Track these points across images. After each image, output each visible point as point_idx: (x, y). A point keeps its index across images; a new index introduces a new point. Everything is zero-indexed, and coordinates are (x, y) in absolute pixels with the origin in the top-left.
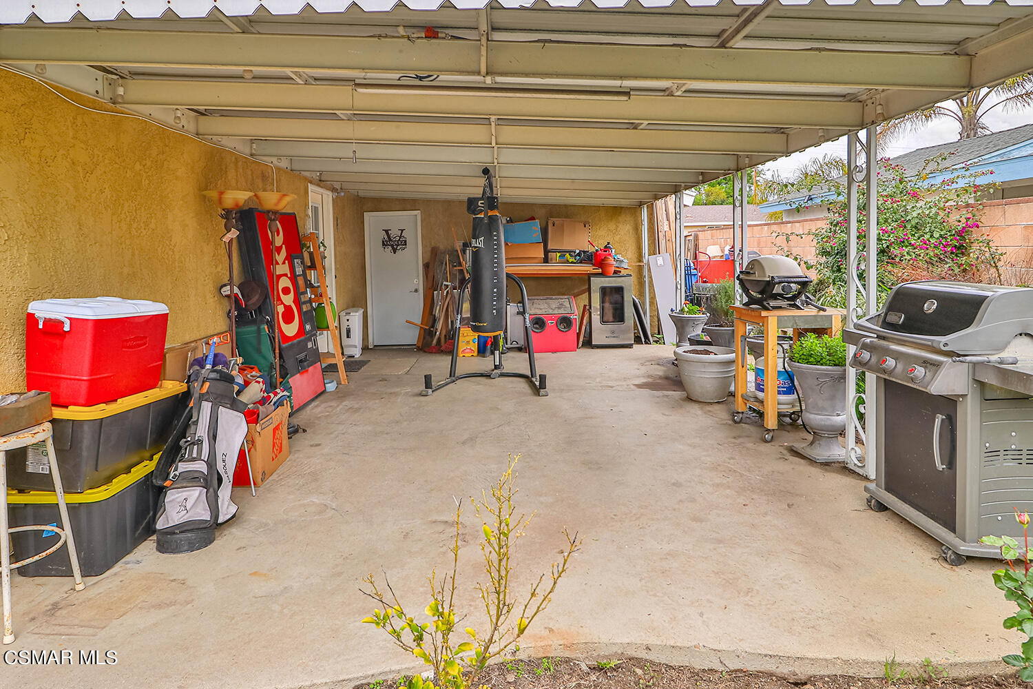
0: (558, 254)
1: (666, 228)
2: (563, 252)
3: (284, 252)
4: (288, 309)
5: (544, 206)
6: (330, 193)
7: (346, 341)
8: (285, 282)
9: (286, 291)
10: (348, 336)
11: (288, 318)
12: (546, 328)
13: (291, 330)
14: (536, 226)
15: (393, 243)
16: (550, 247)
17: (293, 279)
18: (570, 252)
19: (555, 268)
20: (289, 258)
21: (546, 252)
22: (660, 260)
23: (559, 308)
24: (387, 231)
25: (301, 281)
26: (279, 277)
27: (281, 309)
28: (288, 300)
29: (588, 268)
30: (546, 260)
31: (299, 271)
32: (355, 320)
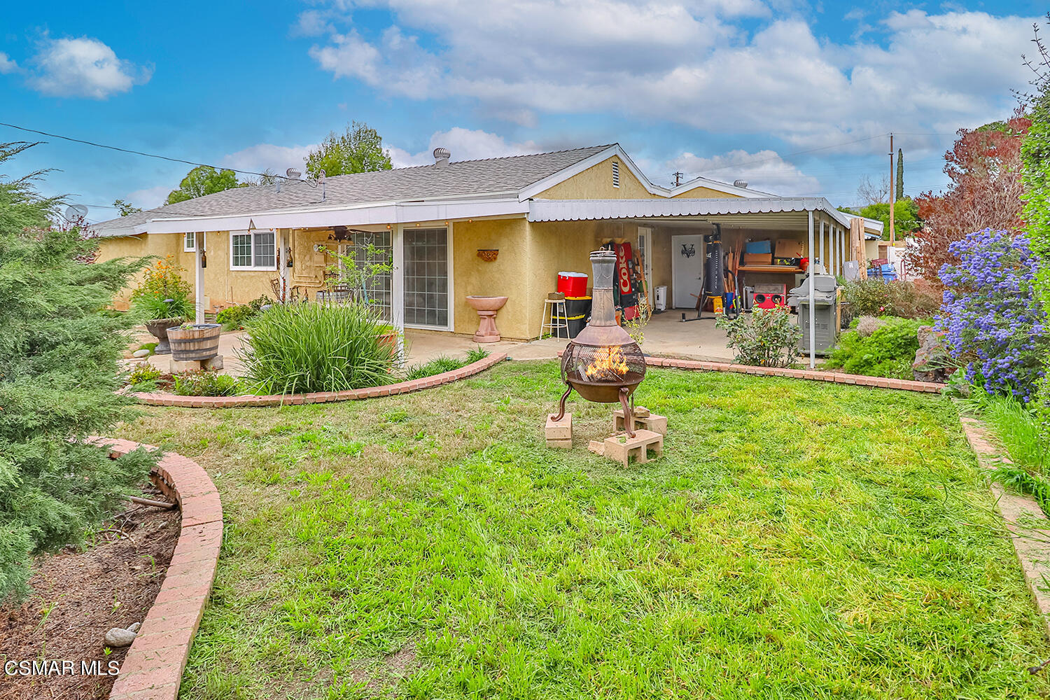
0: (779, 260)
1: (858, 245)
2: (782, 259)
3: (624, 259)
4: (625, 281)
5: (777, 231)
6: (650, 229)
7: (657, 302)
8: (624, 271)
9: (625, 274)
10: (658, 299)
11: (625, 285)
12: (766, 301)
13: (626, 289)
14: (768, 243)
15: (687, 252)
16: (775, 256)
17: (628, 269)
18: (787, 259)
19: (778, 267)
20: (627, 261)
21: (773, 258)
22: (851, 265)
23: (774, 290)
24: (684, 246)
25: (631, 271)
26: (622, 268)
27: (622, 281)
28: (625, 278)
29: (793, 268)
30: (773, 263)
31: (630, 266)
32: (662, 292)
